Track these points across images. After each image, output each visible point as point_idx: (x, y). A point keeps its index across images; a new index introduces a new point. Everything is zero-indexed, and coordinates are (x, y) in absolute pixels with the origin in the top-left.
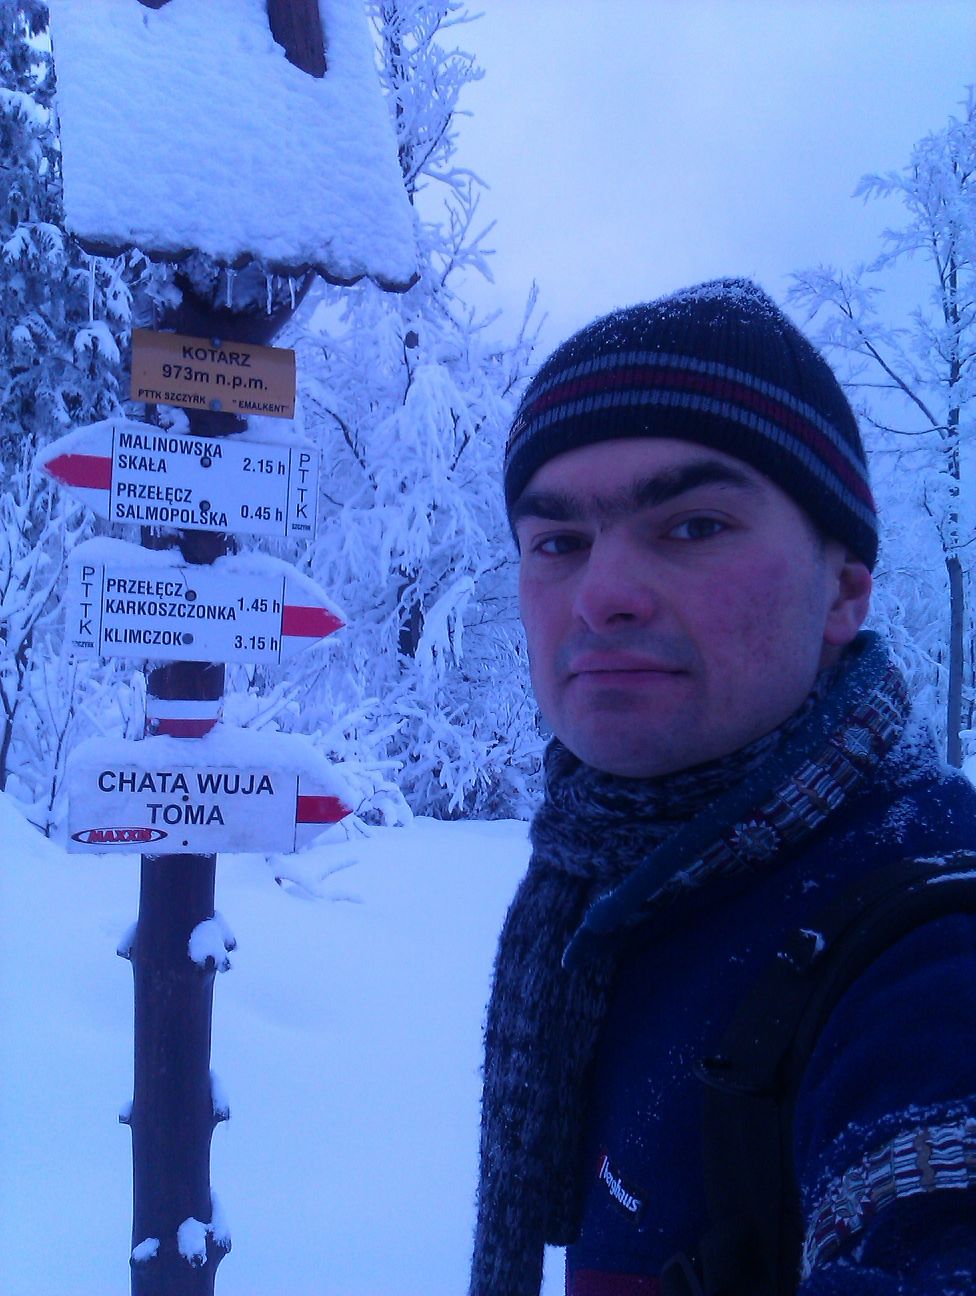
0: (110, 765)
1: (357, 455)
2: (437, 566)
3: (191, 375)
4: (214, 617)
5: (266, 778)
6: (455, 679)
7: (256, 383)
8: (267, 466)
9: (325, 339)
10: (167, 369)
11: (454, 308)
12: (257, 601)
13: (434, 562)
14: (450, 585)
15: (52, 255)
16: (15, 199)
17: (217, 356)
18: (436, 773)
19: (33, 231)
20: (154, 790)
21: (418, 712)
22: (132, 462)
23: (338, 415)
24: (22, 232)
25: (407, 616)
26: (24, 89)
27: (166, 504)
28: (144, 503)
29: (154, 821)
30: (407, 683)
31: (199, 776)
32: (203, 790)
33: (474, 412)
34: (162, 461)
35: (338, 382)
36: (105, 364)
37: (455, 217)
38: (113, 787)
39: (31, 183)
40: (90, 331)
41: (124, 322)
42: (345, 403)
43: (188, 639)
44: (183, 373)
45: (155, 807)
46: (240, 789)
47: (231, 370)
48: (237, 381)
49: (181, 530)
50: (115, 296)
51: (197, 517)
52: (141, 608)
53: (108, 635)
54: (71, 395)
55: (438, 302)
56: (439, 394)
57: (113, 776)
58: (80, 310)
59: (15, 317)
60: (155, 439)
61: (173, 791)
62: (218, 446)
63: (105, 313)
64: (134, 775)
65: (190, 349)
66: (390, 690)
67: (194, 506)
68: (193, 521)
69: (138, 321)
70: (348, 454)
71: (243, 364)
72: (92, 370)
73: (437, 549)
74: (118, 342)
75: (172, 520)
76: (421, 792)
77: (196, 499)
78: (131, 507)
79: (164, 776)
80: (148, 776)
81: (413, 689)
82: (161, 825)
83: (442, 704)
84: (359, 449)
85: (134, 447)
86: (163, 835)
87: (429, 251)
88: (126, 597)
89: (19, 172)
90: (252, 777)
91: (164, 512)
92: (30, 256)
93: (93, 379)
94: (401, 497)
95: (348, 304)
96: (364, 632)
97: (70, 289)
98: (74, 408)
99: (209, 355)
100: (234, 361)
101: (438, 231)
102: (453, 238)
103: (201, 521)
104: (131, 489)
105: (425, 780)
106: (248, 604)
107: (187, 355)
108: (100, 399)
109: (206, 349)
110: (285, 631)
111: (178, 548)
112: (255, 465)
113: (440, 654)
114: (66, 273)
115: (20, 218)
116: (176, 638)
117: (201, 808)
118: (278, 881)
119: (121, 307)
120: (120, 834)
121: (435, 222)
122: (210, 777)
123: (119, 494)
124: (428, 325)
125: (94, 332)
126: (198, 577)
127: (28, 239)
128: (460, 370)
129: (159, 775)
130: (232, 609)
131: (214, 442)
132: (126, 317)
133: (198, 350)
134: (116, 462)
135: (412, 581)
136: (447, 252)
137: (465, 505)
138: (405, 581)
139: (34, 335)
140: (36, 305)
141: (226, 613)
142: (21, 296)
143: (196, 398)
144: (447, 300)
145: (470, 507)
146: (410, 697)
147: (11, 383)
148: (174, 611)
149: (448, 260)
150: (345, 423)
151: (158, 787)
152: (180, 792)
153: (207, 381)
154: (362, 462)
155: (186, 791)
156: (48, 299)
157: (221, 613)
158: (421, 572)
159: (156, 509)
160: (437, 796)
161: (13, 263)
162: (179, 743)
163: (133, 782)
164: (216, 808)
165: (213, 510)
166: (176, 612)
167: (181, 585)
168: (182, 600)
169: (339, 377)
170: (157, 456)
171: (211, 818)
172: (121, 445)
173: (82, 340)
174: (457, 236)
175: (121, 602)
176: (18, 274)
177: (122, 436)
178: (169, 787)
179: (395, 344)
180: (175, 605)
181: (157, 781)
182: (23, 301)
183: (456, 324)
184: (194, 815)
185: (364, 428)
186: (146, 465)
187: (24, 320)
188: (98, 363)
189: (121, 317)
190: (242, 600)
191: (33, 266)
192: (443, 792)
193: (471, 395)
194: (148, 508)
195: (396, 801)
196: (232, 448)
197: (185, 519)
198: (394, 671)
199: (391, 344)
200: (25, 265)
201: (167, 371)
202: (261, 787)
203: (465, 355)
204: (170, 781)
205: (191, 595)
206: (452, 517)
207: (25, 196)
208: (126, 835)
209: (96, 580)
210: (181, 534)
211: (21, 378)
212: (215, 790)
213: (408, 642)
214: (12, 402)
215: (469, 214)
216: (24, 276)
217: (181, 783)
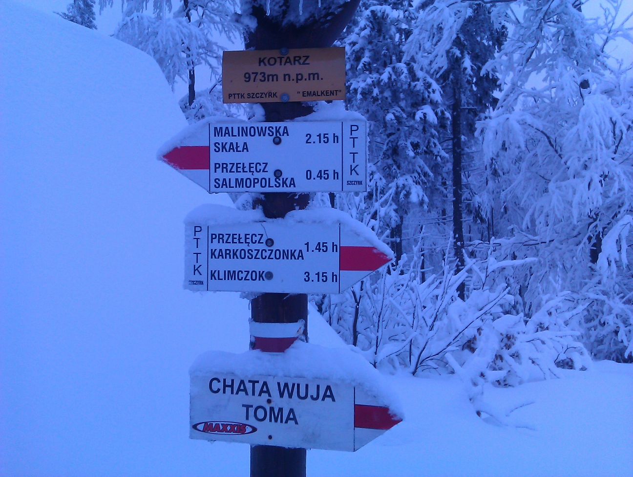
0: (216, 373)
1: (556, 151)
2: (610, 211)
3: (266, 78)
4: (288, 258)
5: (328, 388)
6: (626, 277)
7: (314, 76)
8: (324, 138)
9: (534, 91)
10: (247, 76)
11: (610, 62)
12: (319, 243)
13: (609, 208)
14: (617, 221)
15: (403, 77)
16: (385, 55)
17: (284, 60)
18: (616, 332)
19: (394, 68)
20: (247, 394)
21: (602, 297)
22: (224, 147)
23: (544, 131)
24: (389, 69)
25: (594, 241)
26: (387, 4)
27: (249, 175)
28: (233, 176)
29: (247, 418)
30: (595, 280)
31: (279, 384)
32: (282, 395)
33: (626, 118)
34: (245, 143)
35: (543, 113)
36: (430, 126)
37: (607, 13)
38: (219, 390)
39: (391, 46)
40: (422, 111)
41: (439, 103)
42: (548, 124)
43: (270, 276)
44: (259, 77)
45: (248, 407)
46: (309, 396)
47: (293, 70)
48: (300, 77)
49: (262, 193)
50: (434, 92)
51: (273, 183)
52: (235, 254)
53: (213, 275)
54: (415, 142)
55: (599, 61)
56: (600, 110)
57: (219, 381)
58: (417, 101)
59: (387, 110)
60: (239, 128)
61: (260, 395)
62: (285, 128)
63: (429, 101)
64: (233, 381)
65: (264, 59)
66: (586, 284)
67: (270, 175)
68: (269, 186)
69: (447, 103)
70: (551, 152)
71: (304, 64)
72: (424, 130)
73: (608, 201)
74: (436, 114)
75: (254, 187)
76: (607, 344)
77: (271, 169)
78: (224, 180)
79: (254, 382)
80: (242, 382)
81: (599, 283)
82: (252, 421)
83: (617, 292)
84: (558, 149)
85: (225, 136)
86: (254, 430)
87: (593, 35)
88: (224, 246)
89: (386, 42)
90: (318, 387)
91: (248, 181)
92: (393, 80)
93: (425, 134)
94: (584, 172)
95: (547, 72)
96: (568, 251)
97: (412, 92)
98: (417, 149)
99: (278, 60)
100: (297, 62)
101: (597, 21)
102: (607, 24)
103: (276, 185)
104: (224, 167)
105: (609, 337)
106: (312, 246)
107: (262, 63)
108: (429, 142)
109: (276, 57)
110: (341, 268)
111: (260, 207)
112: (315, 138)
113: (613, 263)
114: (410, 85)
115: (388, 64)
116: (261, 276)
117: (281, 410)
118: (479, 413)
119: (437, 97)
120: (225, 426)
121: (595, 17)
122: (286, 385)
123: (215, 172)
124: (596, 75)
125: (424, 111)
126: (274, 228)
127: (391, 72)
128: (616, 96)
129: (250, 381)
130: (300, 251)
131: (281, 125)
132: (439, 101)
133: (270, 59)
134: (212, 148)
135: (595, 220)
136: (604, 33)
137: (625, 173)
138: (591, 220)
139: (396, 117)
140: (397, 103)
141: (296, 254)
142: (389, 100)
143: (270, 94)
144: (605, 59)
145: (628, 174)
146: (597, 288)
147: (387, 141)
148: (259, 255)
149: (605, 37)
150: (548, 135)
151: (250, 391)
152: (265, 396)
153: (277, 80)
154: (560, 155)
155: (270, 395)
156: (403, 99)
157: (293, 255)
158: (600, 214)
159: (242, 179)
160: (618, 347)
161: (385, 84)
162: (266, 356)
163: (232, 386)
164: (292, 411)
165: (284, 176)
166: (259, 256)
167: (262, 235)
168: (263, 246)
169: (543, 111)
170: (240, 140)
171: (288, 419)
172: (215, 136)
173: (419, 115)
174: (610, 23)
175: (221, 250)
176: (388, 89)
177: (216, 128)
178: (257, 392)
179: (574, 87)
180: (258, 250)
181: (249, 386)
182: (390, 102)
183: (612, 71)
184: (276, 415)
185: (560, 136)
186: (233, 148)
187: (392, 111)
188: (427, 125)
189: (437, 101)
190: (307, 244)
191: (394, 84)
192: (621, 345)
193: (623, 108)
194: (237, 180)
195: (582, 353)
196: (297, 128)
197: (263, 185)
198: (587, 273)
199: (571, 87)
200: (391, 85)
201: (247, 78)
202: (325, 396)
203: (618, 87)
204: (258, 387)
205: (270, 242)
206: (615, 181)
207: (389, 53)
208: (229, 428)
209: (202, 235)
210: (262, 196)
211: (392, 138)
212: (290, 396)
213: (594, 256)
214: (387, 150)
215: (617, 9)
216: (391, 90)
217: (265, 389)
